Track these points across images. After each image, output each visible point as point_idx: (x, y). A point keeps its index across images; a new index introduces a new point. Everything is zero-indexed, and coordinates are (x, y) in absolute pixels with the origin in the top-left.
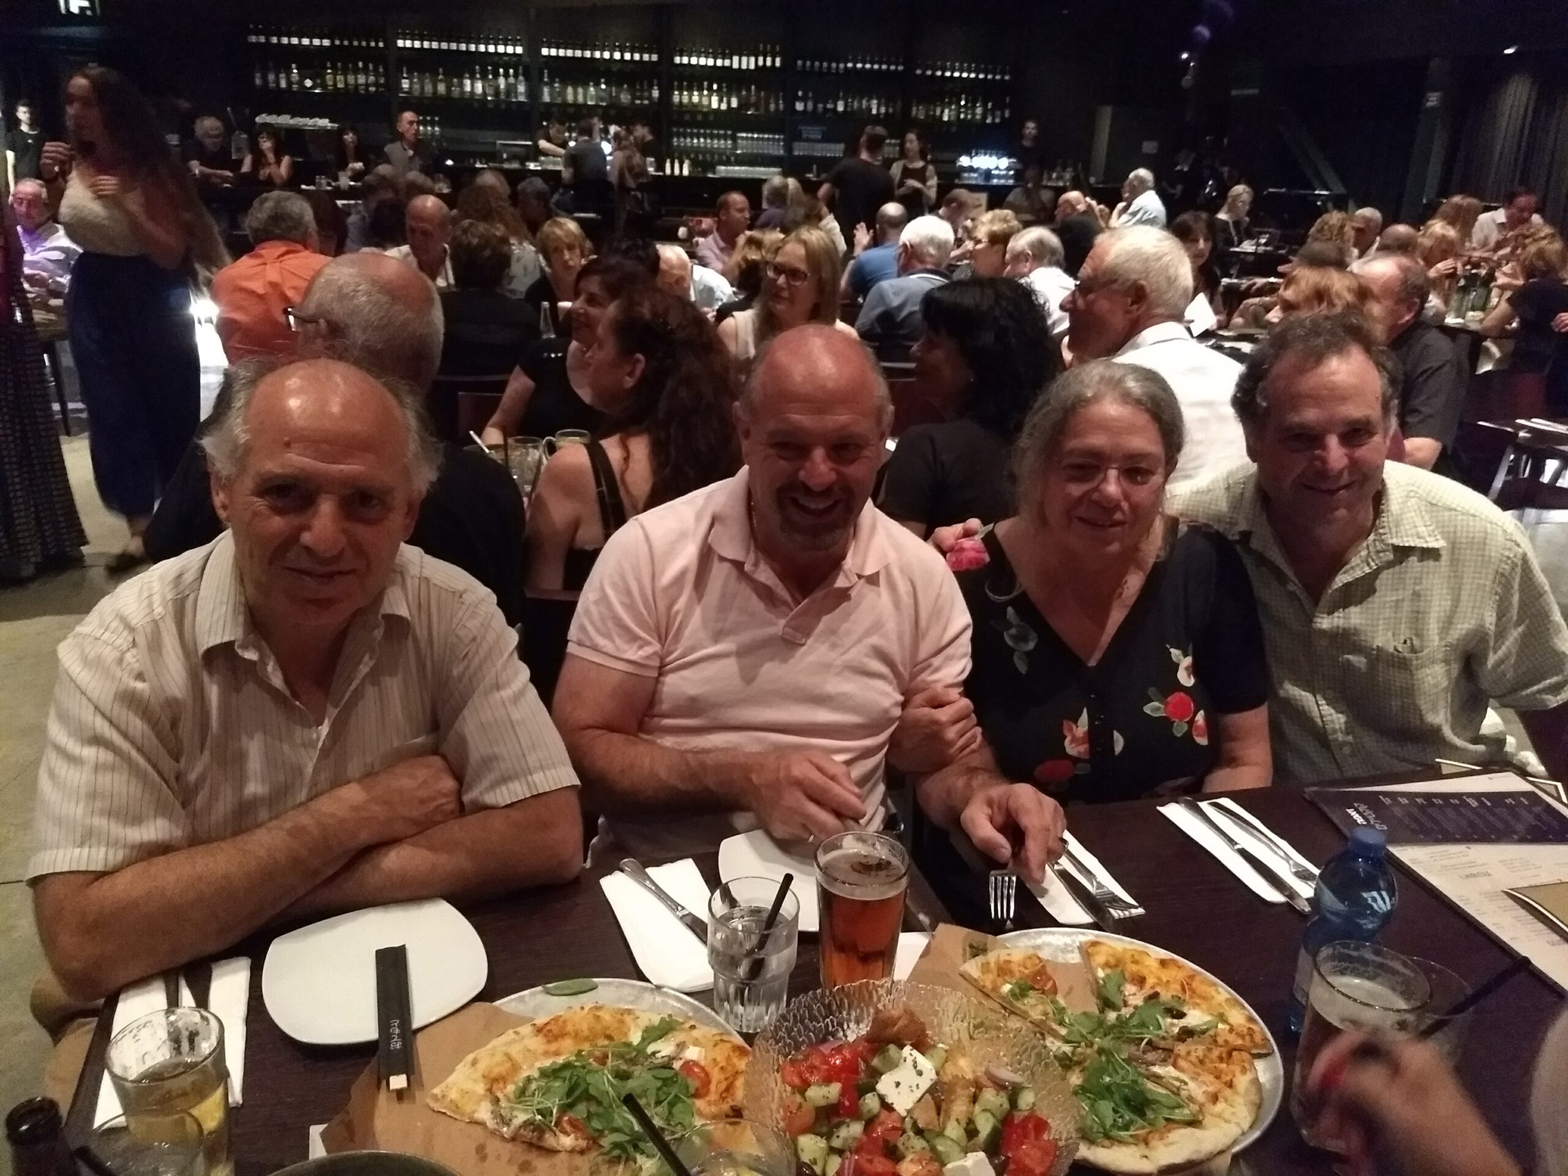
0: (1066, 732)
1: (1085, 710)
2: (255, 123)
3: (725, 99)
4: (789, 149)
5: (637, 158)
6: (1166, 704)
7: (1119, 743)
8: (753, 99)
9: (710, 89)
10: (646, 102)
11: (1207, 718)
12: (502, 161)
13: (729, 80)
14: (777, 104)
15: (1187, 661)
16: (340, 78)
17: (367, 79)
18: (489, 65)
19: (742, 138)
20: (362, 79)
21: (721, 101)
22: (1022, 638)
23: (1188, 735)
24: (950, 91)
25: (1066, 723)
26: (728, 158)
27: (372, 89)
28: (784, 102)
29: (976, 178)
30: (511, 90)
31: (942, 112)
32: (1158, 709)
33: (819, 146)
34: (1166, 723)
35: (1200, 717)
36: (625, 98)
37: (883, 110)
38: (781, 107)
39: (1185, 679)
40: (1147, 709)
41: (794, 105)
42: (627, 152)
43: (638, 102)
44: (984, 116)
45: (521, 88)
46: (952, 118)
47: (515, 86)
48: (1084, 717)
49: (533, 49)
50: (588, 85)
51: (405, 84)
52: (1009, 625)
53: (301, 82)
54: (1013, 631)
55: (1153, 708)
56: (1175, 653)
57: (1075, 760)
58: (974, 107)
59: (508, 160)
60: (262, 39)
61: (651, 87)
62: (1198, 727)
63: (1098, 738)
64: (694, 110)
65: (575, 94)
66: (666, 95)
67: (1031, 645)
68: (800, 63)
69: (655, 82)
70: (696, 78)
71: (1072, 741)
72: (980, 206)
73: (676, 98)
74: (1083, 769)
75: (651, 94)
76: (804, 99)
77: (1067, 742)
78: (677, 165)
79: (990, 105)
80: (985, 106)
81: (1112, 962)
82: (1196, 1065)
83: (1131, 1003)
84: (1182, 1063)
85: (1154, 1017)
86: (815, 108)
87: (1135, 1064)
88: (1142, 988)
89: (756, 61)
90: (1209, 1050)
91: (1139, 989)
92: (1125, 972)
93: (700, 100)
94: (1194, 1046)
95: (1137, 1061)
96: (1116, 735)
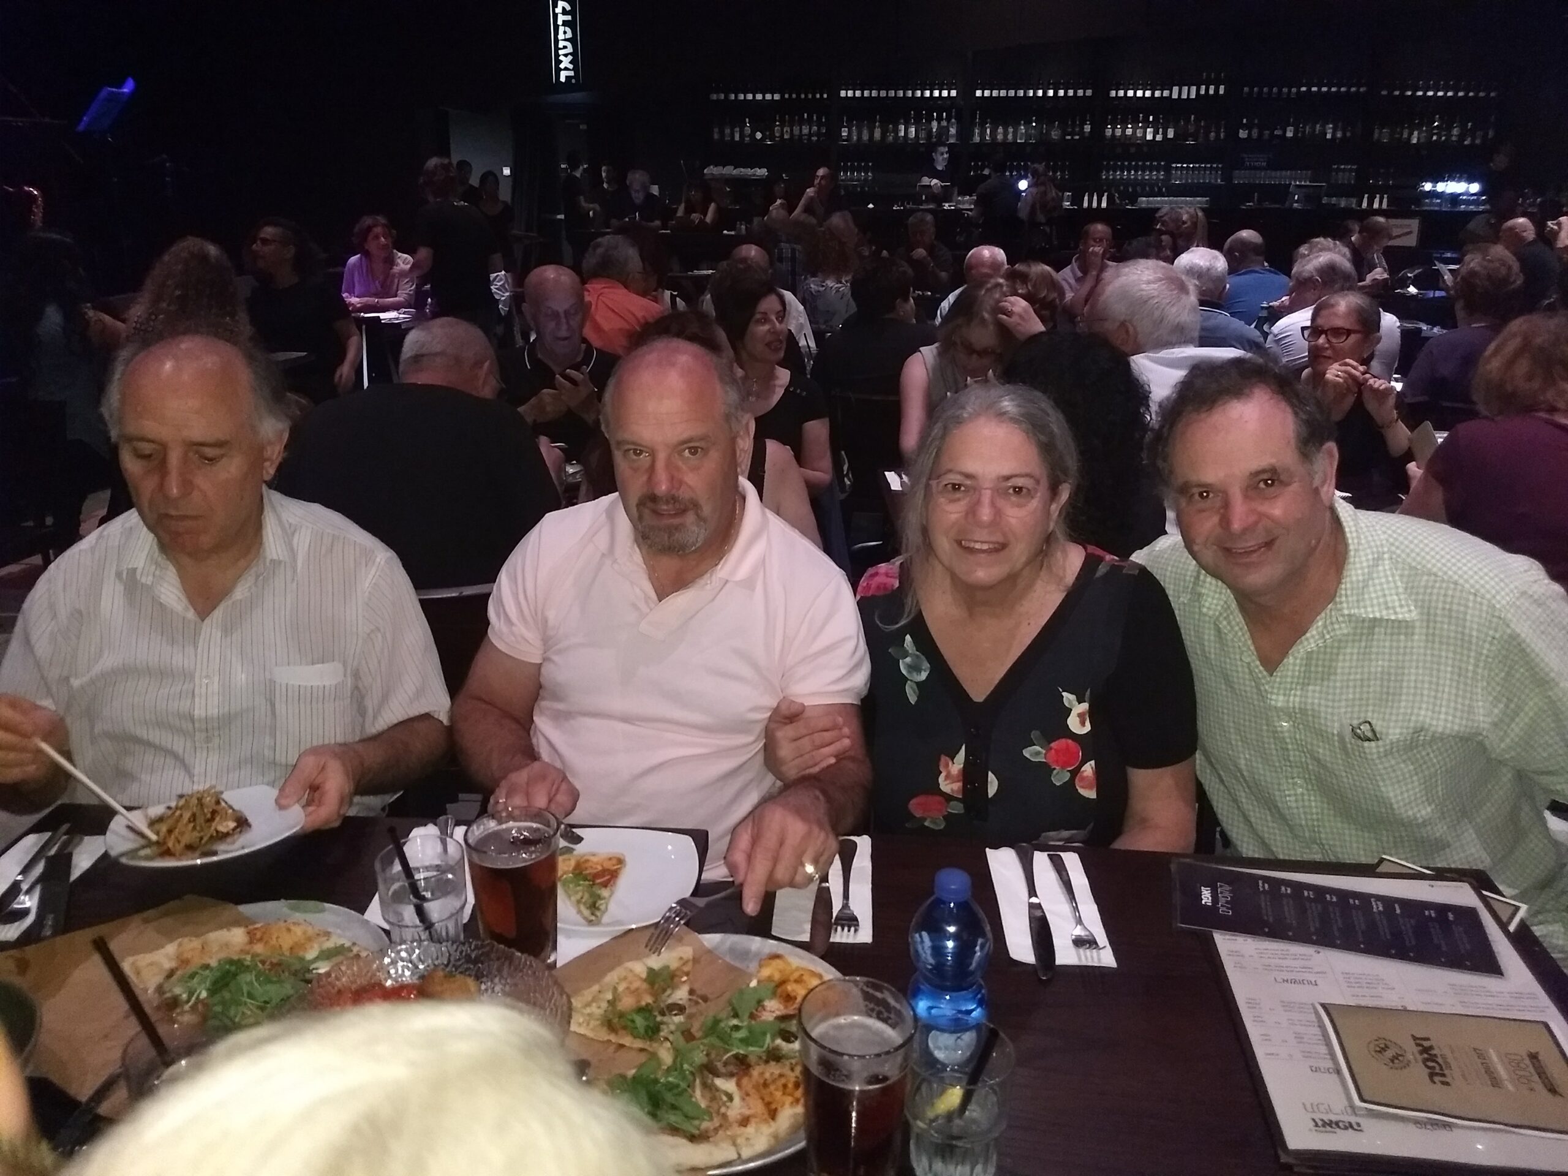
0: (941, 769)
1: (963, 748)
2: (704, 174)
3: (1161, 130)
4: (1227, 177)
6: (1049, 750)
7: (993, 786)
8: (1191, 129)
9: (1146, 121)
10: (1077, 137)
11: (1098, 770)
13: (1163, 112)
14: (1218, 133)
15: (1085, 706)
16: (786, 129)
17: (810, 129)
18: (925, 109)
19: (1178, 168)
21: (1156, 133)
22: (915, 668)
23: (1071, 784)
24: (1421, 112)
25: (944, 759)
26: (1160, 189)
27: (814, 138)
28: (1226, 130)
29: (1440, 205)
31: (1411, 134)
32: (1038, 753)
33: (1263, 173)
35: (1089, 769)
36: (1055, 134)
37: (1339, 135)
38: (1223, 135)
39: (1078, 726)
40: (1027, 753)
41: (1237, 133)
43: (1069, 137)
44: (1462, 137)
45: (953, 131)
46: (1422, 140)
47: (947, 128)
48: (961, 756)
49: (967, 92)
50: (1019, 124)
51: (845, 132)
52: (906, 654)
53: (752, 135)
54: (908, 660)
55: (1034, 753)
56: (1068, 698)
57: (948, 798)
58: (1449, 128)
60: (722, 97)
61: (1083, 123)
62: (1083, 779)
63: (972, 777)
64: (1126, 143)
65: (1006, 134)
66: (1098, 130)
67: (924, 676)
68: (1246, 89)
69: (1088, 117)
71: (947, 777)
73: (1109, 132)
74: (956, 808)
75: (1082, 129)
76: (1249, 127)
77: (941, 779)
78: (1095, 198)
79: (1470, 125)
80: (1463, 127)
81: (777, 977)
82: (756, 1087)
83: (763, 1018)
84: (745, 1081)
85: (764, 1034)
86: (1260, 135)
87: (706, 1073)
88: (786, 1007)
89: (1198, 91)
90: (781, 1076)
91: (782, 1007)
92: (778, 988)
93: (1134, 133)
94: (773, 1069)
95: (709, 1069)
96: (991, 776)
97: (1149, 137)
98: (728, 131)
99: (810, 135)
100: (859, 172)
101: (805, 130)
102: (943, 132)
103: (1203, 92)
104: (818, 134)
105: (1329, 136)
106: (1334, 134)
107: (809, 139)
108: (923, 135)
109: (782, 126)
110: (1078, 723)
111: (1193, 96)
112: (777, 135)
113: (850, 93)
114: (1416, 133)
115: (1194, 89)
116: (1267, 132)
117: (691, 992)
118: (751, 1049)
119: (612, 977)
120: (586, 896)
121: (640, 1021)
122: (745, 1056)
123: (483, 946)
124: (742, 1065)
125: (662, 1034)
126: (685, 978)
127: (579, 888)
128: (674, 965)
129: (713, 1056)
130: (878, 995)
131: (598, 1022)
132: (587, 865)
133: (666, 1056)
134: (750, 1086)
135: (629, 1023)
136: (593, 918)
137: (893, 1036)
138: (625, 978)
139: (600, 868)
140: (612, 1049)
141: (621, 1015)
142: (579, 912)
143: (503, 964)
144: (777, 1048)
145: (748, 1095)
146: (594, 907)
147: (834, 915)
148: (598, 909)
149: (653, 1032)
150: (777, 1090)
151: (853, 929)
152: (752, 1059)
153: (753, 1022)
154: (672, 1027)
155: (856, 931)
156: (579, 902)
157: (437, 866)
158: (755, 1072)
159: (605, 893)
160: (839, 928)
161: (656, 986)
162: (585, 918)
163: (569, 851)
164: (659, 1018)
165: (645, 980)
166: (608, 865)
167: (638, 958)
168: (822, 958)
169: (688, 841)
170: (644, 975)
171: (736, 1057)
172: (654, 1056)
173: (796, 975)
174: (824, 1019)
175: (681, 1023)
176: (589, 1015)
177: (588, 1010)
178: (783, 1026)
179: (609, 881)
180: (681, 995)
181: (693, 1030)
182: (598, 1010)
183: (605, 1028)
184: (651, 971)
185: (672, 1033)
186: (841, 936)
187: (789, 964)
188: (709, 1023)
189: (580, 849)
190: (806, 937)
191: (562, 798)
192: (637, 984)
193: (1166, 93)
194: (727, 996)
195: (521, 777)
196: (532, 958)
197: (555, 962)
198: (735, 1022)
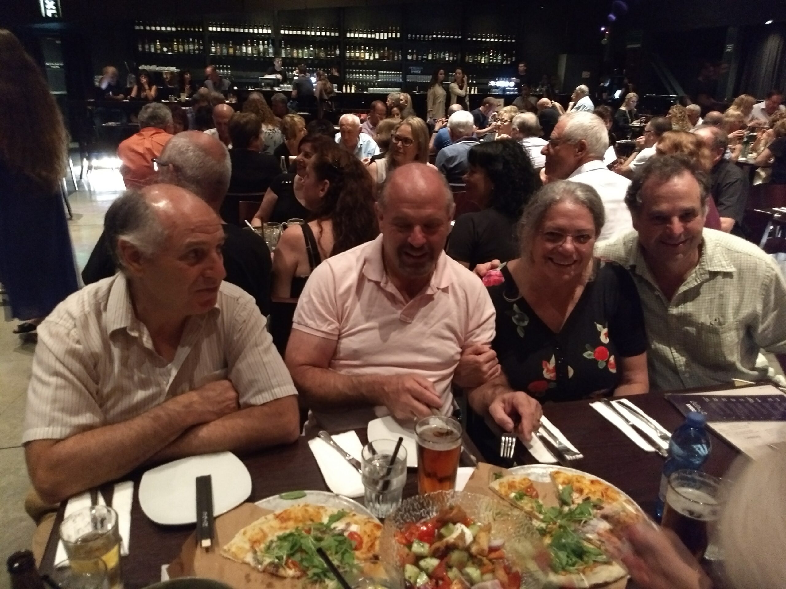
0: (544, 367)
1: (554, 356)
2: (139, 69)
3: (372, 54)
4: (404, 78)
5: (329, 84)
6: (595, 353)
7: (571, 372)
8: (386, 54)
9: (365, 49)
10: (333, 56)
11: (616, 359)
12: (262, 87)
13: (374, 45)
14: (398, 56)
15: (605, 330)
16: (180, 46)
17: (194, 47)
18: (254, 39)
19: (381, 74)
20: (191, 47)
21: (370, 56)
22: (521, 320)
23: (606, 368)
24: (484, 48)
25: (544, 362)
26: (374, 84)
27: (197, 52)
28: (402, 56)
29: (498, 92)
30: (266, 51)
31: (481, 59)
32: (590, 355)
33: (420, 77)
34: (594, 362)
35: (612, 359)
36: (322, 55)
37: (451, 58)
38: (400, 58)
39: (604, 340)
40: (585, 355)
41: (407, 57)
42: (323, 82)
43: (329, 56)
44: (502, 61)
45: (271, 51)
46: (486, 62)
47: (268, 49)
48: (553, 359)
49: (276, 31)
50: (304, 49)
51: (213, 49)
52: (515, 313)
53: (161, 49)
54: (517, 316)
55: (588, 354)
56: (599, 326)
57: (548, 381)
58: (497, 56)
59: (265, 86)
60: (142, 28)
61: (335, 49)
62: (611, 364)
63: (560, 369)
64: (357, 60)
65: (298, 53)
66: (343, 53)
67: (526, 323)
68: (409, 35)
69: (337, 47)
70: (358, 44)
71: (547, 371)
72: (500, 105)
73: (348, 55)
74: (553, 385)
75: (335, 52)
76: (412, 54)
77: (544, 372)
78: (348, 88)
79: (505, 55)
80: (502, 55)
83: (576, 502)
86: (417, 58)
91: (580, 495)
93: (360, 55)
96: (570, 368)
97: (367, 57)
98: (147, 46)
103: (390, 36)
104: (199, 49)
105: (447, 59)
107: (194, 52)
108: (255, 52)
109: (178, 45)
110: (604, 338)
111: (386, 38)
112: (175, 49)
113: (214, 29)
114: (483, 58)
115: (386, 34)
116: (420, 57)
173: (575, 479)
193: (373, 36)
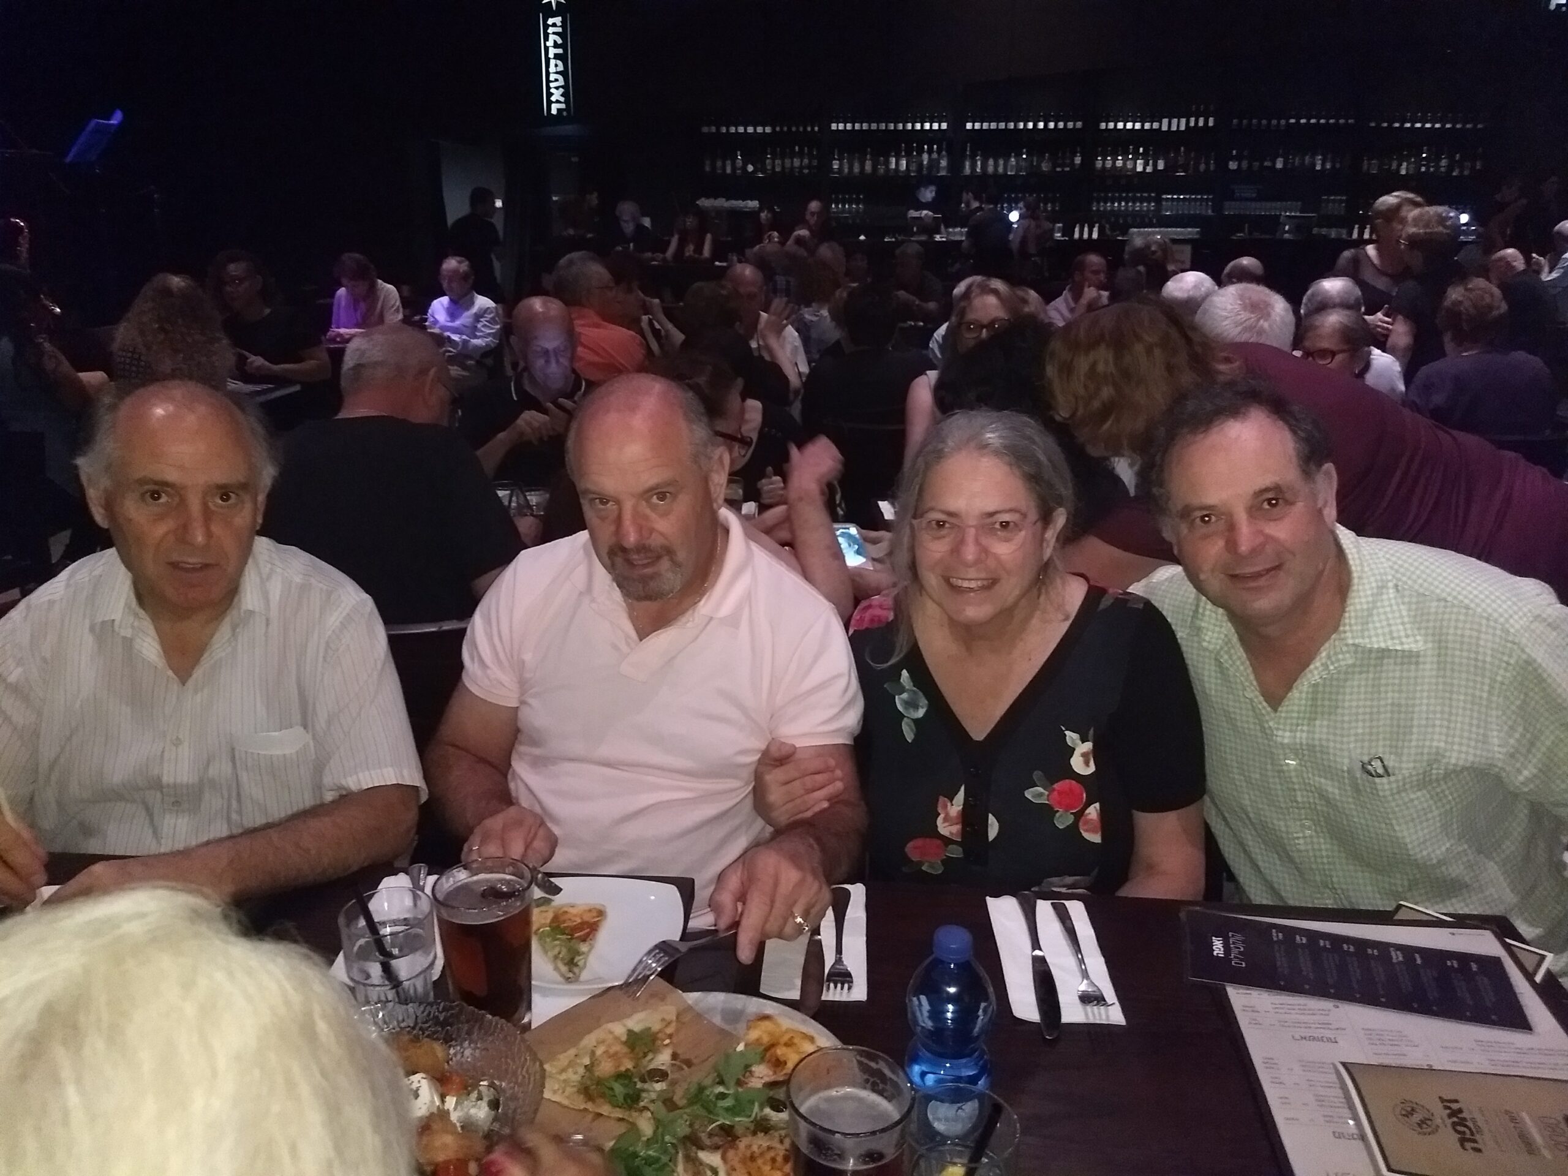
0: (940, 810)
1: (963, 788)
2: (697, 206)
3: (1151, 162)
4: (1218, 208)
6: (1052, 791)
7: (994, 828)
8: (1182, 161)
9: (1136, 153)
10: (1068, 169)
11: (1103, 813)
13: (1153, 143)
14: (1207, 164)
15: (1088, 746)
16: (778, 162)
17: (802, 162)
18: (915, 142)
19: (1168, 199)
21: (1146, 164)
22: (912, 704)
23: (1074, 827)
24: (1409, 143)
25: (942, 799)
27: (806, 171)
28: (1216, 161)
31: (1399, 165)
32: (1041, 795)
33: (1253, 205)
34: (1047, 812)
35: (1093, 811)
36: (1045, 167)
37: (1328, 166)
38: (1212, 168)
40: (1028, 794)
41: (1227, 165)
43: (1058, 169)
44: (1450, 168)
45: (944, 163)
46: (1411, 172)
47: (938, 160)
48: (961, 796)
49: (957, 124)
50: (1010, 157)
51: (836, 165)
52: (902, 690)
53: (744, 168)
54: (905, 696)
55: (1036, 794)
56: (1071, 737)
57: (947, 841)
58: (1438, 159)
59: (919, 233)
60: (713, 129)
61: (1073, 155)
62: (1087, 822)
63: (972, 820)
64: (1117, 175)
65: (996, 166)
66: (1089, 161)
67: (920, 713)
68: (1235, 121)
69: (1078, 149)
70: (1124, 142)
71: (945, 820)
73: (1099, 164)
74: (956, 852)
76: (1239, 158)
77: (940, 821)
78: (1086, 229)
79: (1458, 157)
80: (1451, 158)
81: (766, 1039)
82: (743, 1161)
83: (750, 1085)
84: (731, 1154)
85: (752, 1102)
86: (1250, 166)
87: (688, 1144)
88: (775, 1073)
89: (1188, 123)
90: (769, 1148)
91: (771, 1073)
92: (767, 1052)
93: (1125, 164)
94: (760, 1142)
95: (692, 1141)
96: (991, 819)
97: (1139, 169)
98: (719, 164)
99: (801, 168)
100: (850, 204)
101: (797, 162)
102: (934, 164)
103: (1192, 124)
104: (809, 167)
105: (1318, 168)
106: (1323, 165)
107: (801, 172)
108: (913, 167)
109: (773, 159)
110: (1081, 764)
111: (1183, 128)
112: (769, 167)
113: (841, 126)
114: (1405, 164)
115: (1183, 121)
116: (1256, 164)
117: (675, 1056)
118: (737, 1119)
119: (589, 1041)
120: (564, 951)
121: (619, 1089)
122: (732, 1127)
123: (452, 1008)
124: (728, 1136)
125: (642, 1104)
126: (667, 1041)
127: (557, 942)
128: (656, 1027)
129: (697, 1127)
130: (873, 1065)
131: (575, 1089)
132: (566, 917)
133: (646, 1126)
134: (737, 1159)
135: (607, 1091)
136: (571, 975)
137: (891, 1110)
138: (603, 1042)
139: (579, 921)
140: (590, 1117)
141: (599, 1082)
142: (556, 969)
143: (473, 1027)
144: (766, 1119)
145: (735, 1170)
146: (571, 963)
147: (827, 971)
148: (576, 965)
149: (632, 1100)
150: (764, 1163)
151: (846, 986)
152: (739, 1130)
153: (740, 1090)
154: (653, 1096)
155: (850, 988)
156: (556, 957)
157: (405, 919)
158: (742, 1144)
159: (584, 948)
160: (832, 985)
161: (637, 1049)
162: (562, 975)
163: (546, 902)
164: (639, 1085)
165: (625, 1043)
166: (587, 918)
167: (618, 1018)
168: (814, 1017)
169: (672, 891)
170: (624, 1038)
171: (722, 1127)
172: (633, 1126)
173: (786, 1038)
174: (815, 1091)
175: (662, 1091)
176: (565, 1081)
177: (564, 1076)
178: (771, 1093)
179: (588, 934)
180: (663, 1059)
181: (676, 1098)
182: (575, 1076)
183: (582, 1096)
184: (630, 1032)
185: (653, 1101)
186: (833, 994)
187: (778, 1025)
188: (693, 1089)
189: (558, 900)
190: (795, 995)
191: (539, 844)
192: (617, 1048)
193: (1156, 125)
194: (712, 1060)
195: (495, 823)
196: (503, 1021)
197: (530, 1023)
198: (721, 1089)
